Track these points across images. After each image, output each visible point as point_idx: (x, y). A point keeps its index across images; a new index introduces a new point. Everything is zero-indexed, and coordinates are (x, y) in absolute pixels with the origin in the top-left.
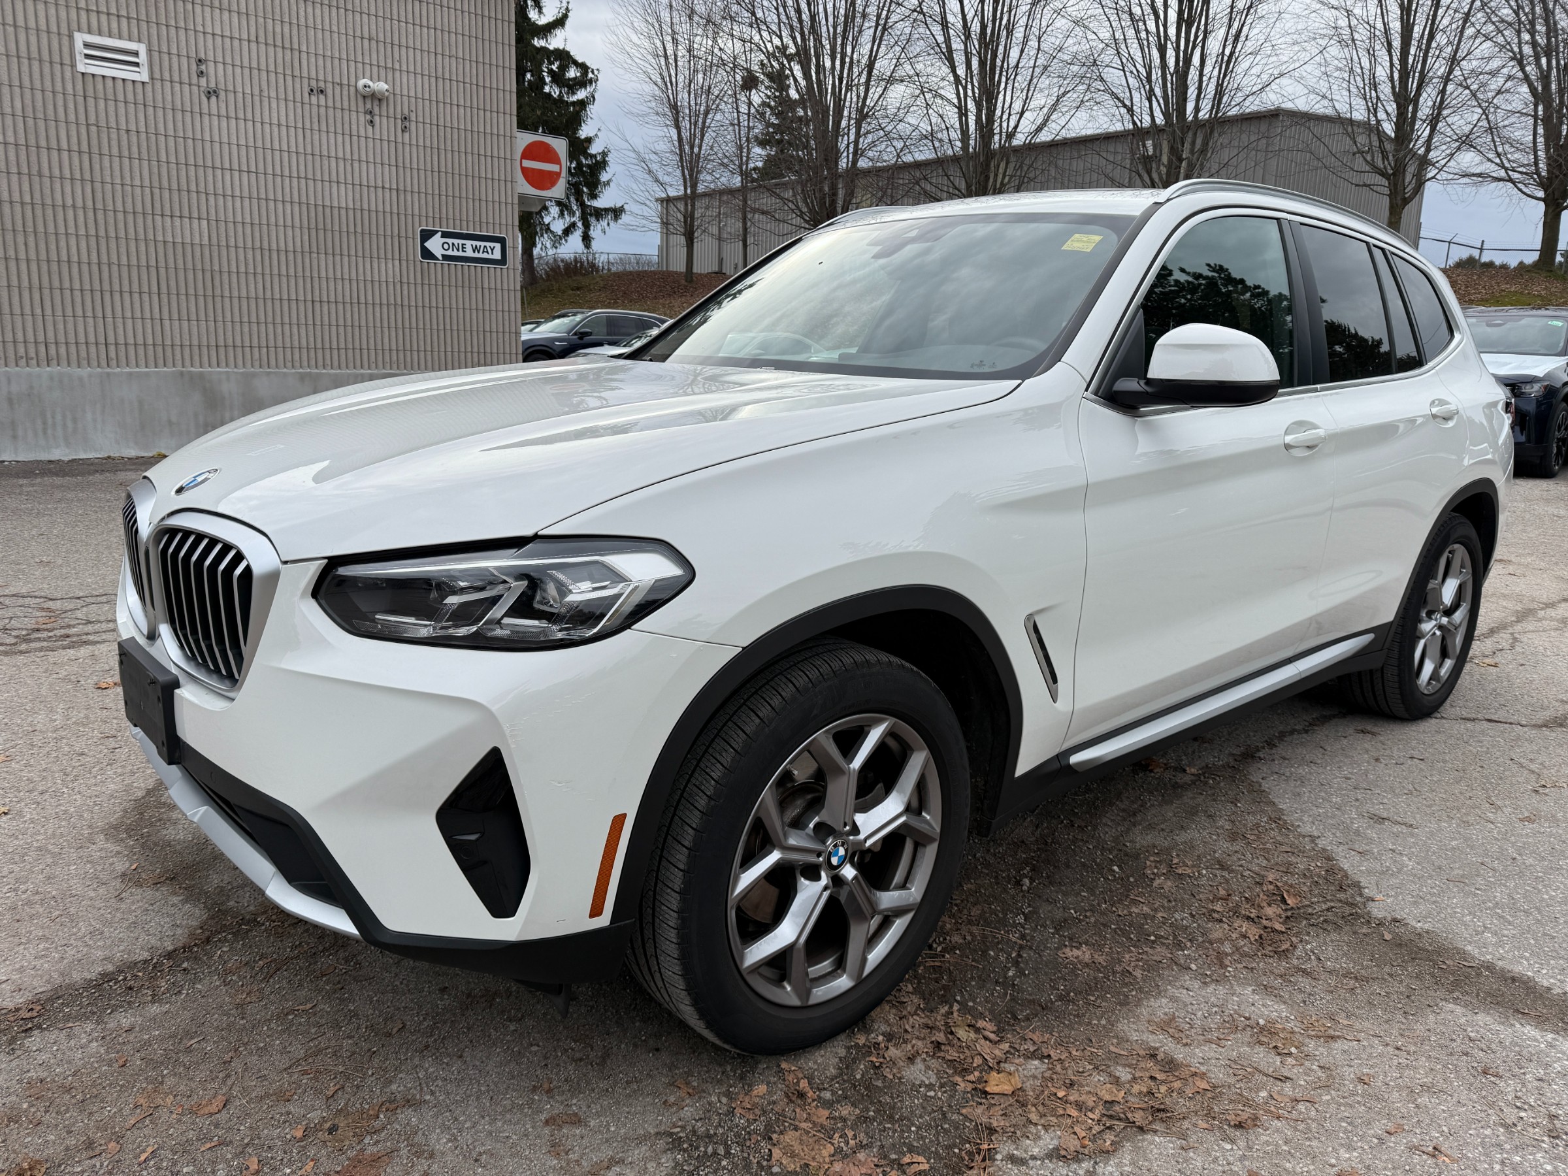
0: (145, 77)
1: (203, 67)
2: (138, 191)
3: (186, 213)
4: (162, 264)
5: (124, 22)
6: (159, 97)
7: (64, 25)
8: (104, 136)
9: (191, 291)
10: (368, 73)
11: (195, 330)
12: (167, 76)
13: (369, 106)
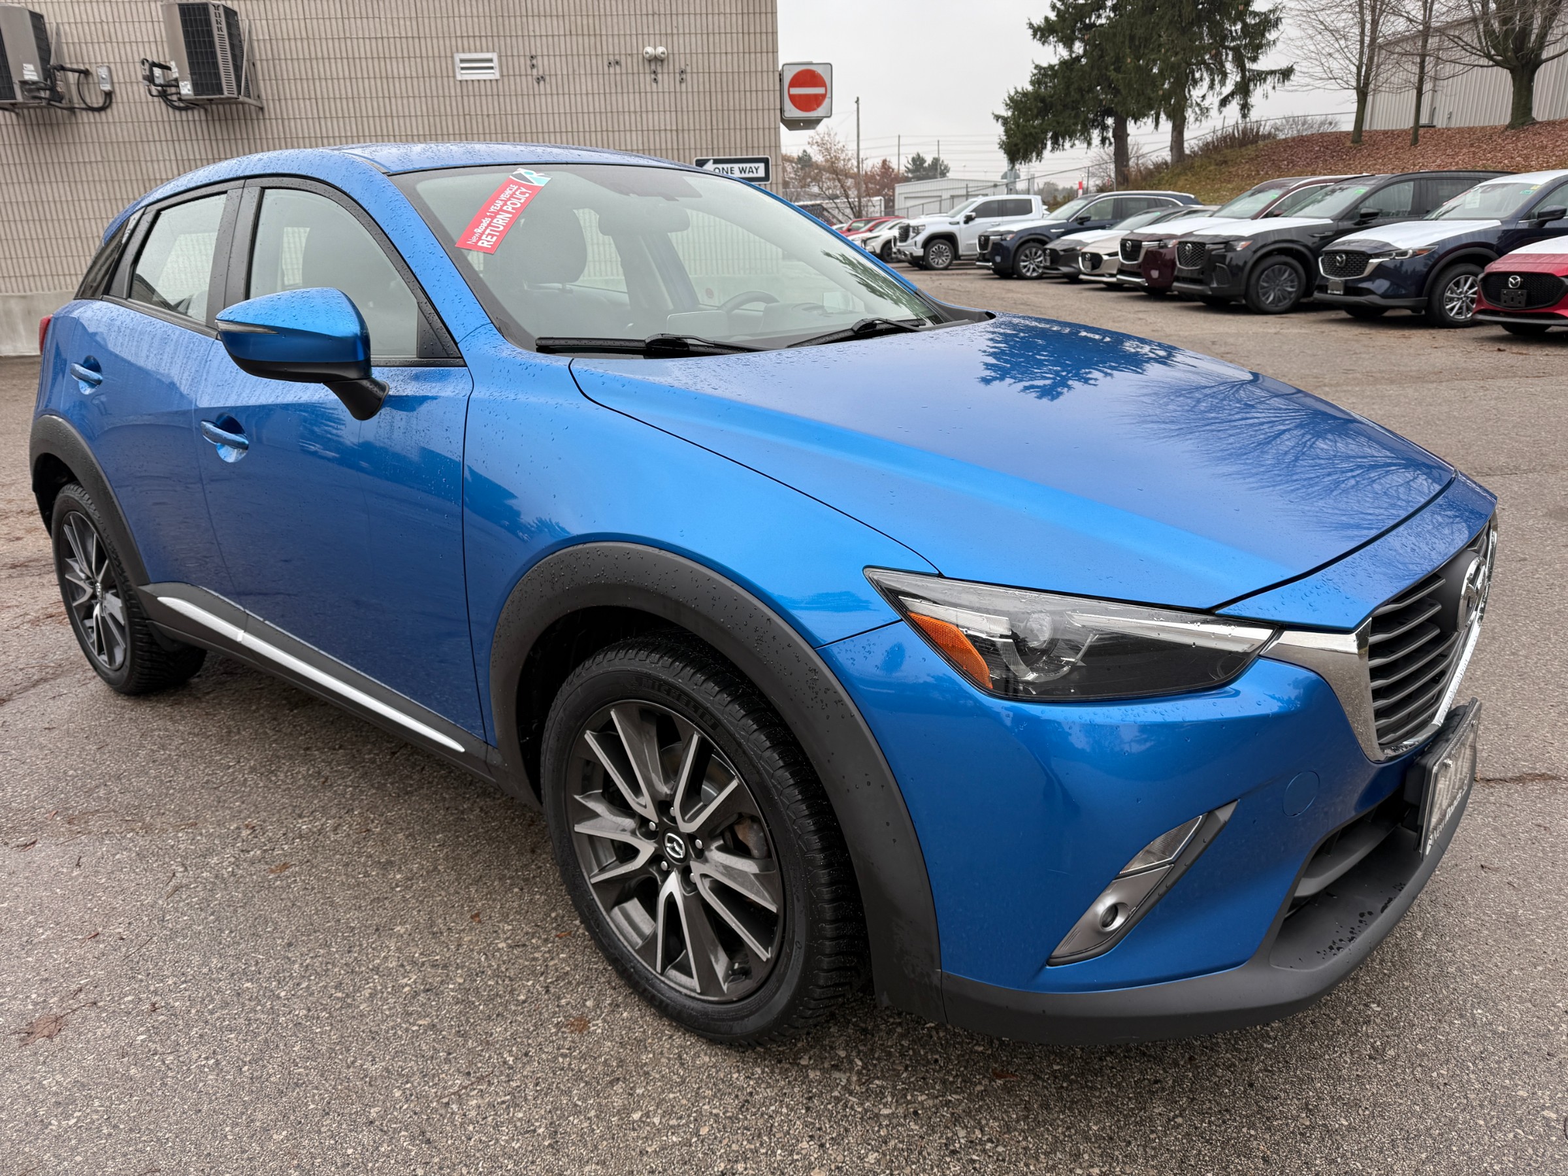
0: (497, 76)
1: (534, 62)
5: (484, 39)
6: (507, 88)
7: (448, 50)
10: (652, 43)
12: (511, 72)
13: (653, 67)
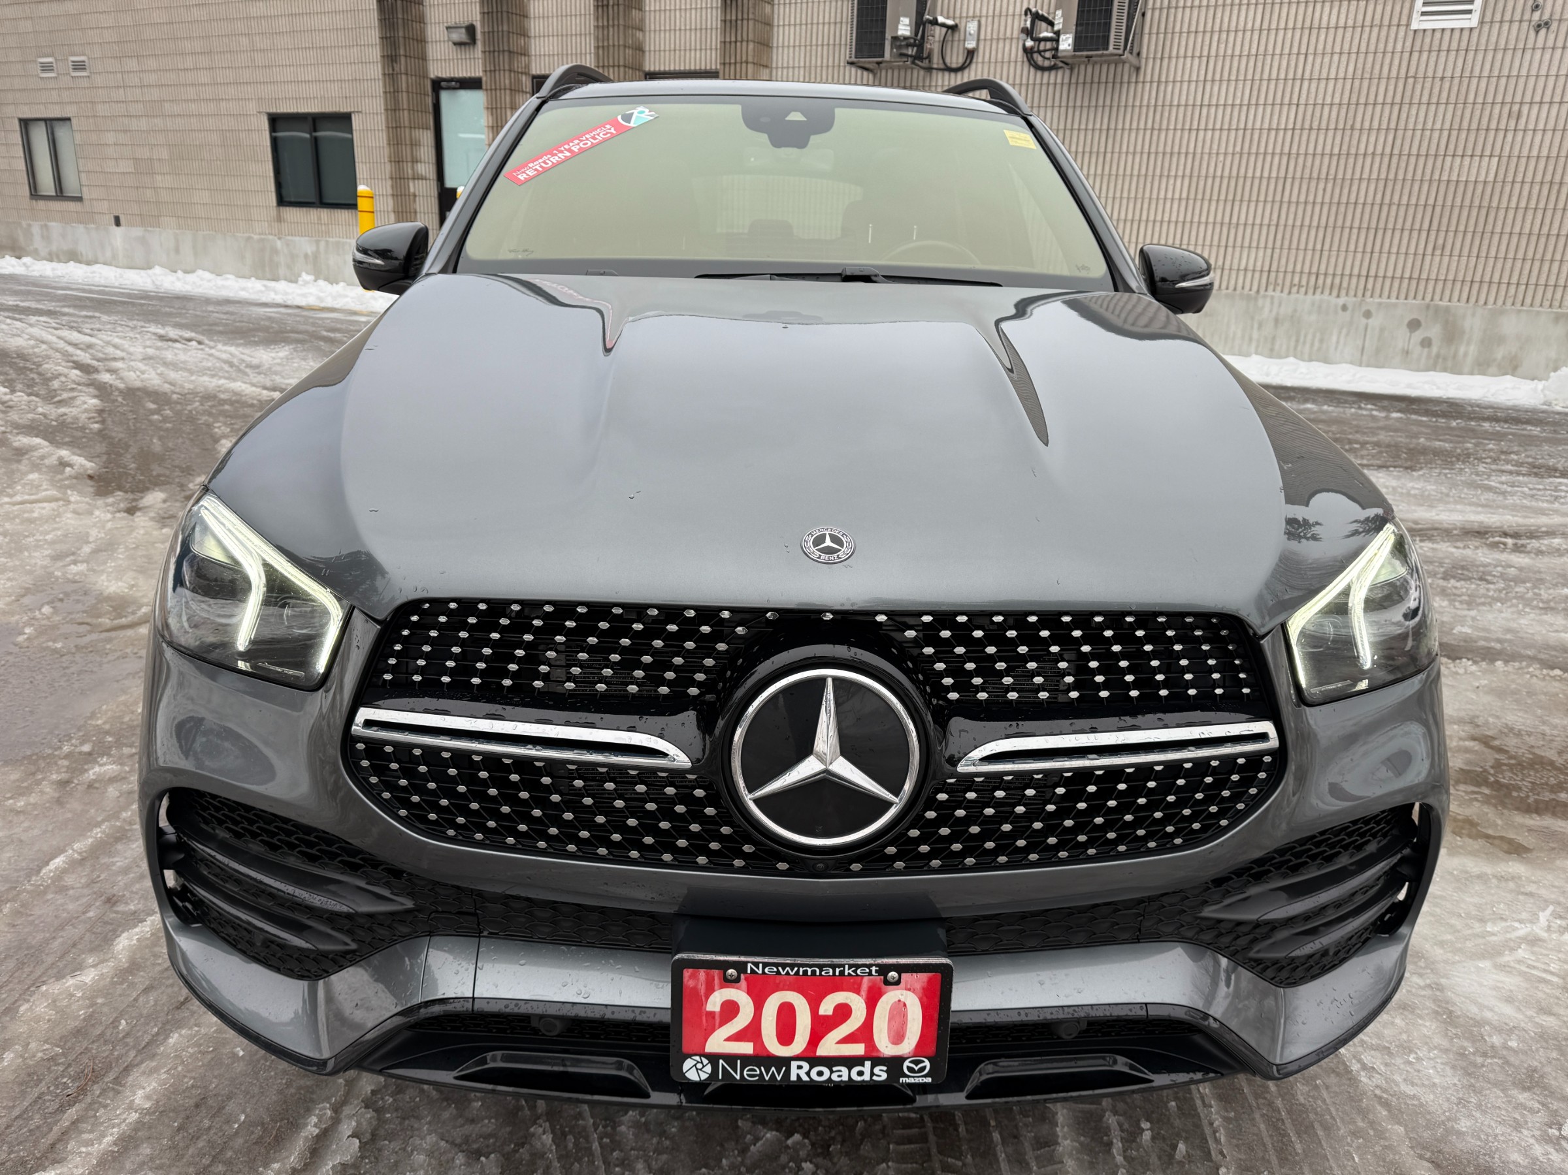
0: (1473, 21)
1: (1541, 1)
2: (1436, 134)
3: (1478, 152)
4: (1440, 202)
6: (1483, 41)
8: (1419, 87)
9: (1461, 228)
11: (1454, 265)
12: (1498, 17)
